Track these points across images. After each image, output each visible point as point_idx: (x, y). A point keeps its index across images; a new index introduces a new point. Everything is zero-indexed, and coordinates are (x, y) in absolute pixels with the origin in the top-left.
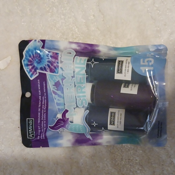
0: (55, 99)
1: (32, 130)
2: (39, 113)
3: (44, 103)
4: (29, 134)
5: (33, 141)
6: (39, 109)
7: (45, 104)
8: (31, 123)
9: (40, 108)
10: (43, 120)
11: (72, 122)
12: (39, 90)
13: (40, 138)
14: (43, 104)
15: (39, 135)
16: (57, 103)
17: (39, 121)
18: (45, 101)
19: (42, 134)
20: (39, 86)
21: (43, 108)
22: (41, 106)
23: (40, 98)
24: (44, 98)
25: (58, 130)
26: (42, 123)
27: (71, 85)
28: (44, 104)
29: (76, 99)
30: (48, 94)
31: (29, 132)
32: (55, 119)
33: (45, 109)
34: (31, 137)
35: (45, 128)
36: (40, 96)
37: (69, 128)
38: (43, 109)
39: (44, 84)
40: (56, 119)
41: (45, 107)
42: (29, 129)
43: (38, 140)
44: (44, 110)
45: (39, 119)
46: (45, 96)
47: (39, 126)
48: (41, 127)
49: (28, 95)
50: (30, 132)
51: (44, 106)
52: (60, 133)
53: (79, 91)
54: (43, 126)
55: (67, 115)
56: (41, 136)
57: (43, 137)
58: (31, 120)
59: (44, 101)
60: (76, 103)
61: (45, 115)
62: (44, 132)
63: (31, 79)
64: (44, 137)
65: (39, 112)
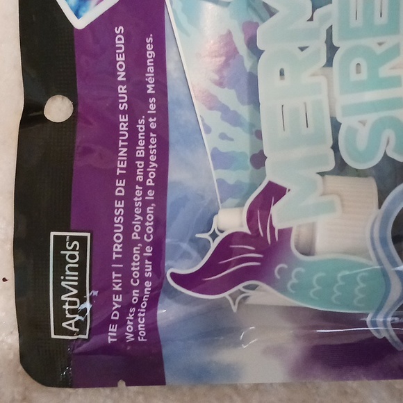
0: (208, 130)
1: (75, 292)
2: (120, 205)
3: (147, 150)
4: (60, 317)
5: (76, 351)
6: (121, 184)
7: (153, 158)
8: (72, 257)
9: (121, 177)
10: (142, 241)
11: (308, 251)
12: (122, 83)
13: (121, 338)
14: (140, 159)
15: (114, 322)
16: (216, 155)
17: (118, 247)
18: (153, 141)
19: (131, 317)
20: (121, 59)
21: (140, 178)
22: (132, 168)
23: (123, 127)
24: (147, 124)
25: (226, 294)
26: (136, 257)
27: (302, 49)
28: (146, 159)
29: (336, 126)
30: (170, 106)
31: (59, 304)
32: (206, 236)
33: (150, 183)
34: (72, 333)
35: (148, 284)
36: (123, 119)
37: (294, 280)
38: (140, 184)
39: (149, 47)
40: (214, 236)
41: (152, 175)
42: (60, 291)
43: (107, 349)
44: (146, 190)
45: (118, 233)
46: (153, 116)
47: (117, 270)
48: (126, 275)
49: (58, 109)
50: (67, 307)
51: (147, 165)
52: (234, 308)
53: (354, 77)
54: (136, 274)
55: (280, 215)
56: (125, 324)
57: (136, 333)
58: (73, 239)
59: (148, 143)
60: (335, 147)
61: (150, 216)
62: (144, 306)
63: (79, 24)
64: (142, 332)
65: (120, 198)
